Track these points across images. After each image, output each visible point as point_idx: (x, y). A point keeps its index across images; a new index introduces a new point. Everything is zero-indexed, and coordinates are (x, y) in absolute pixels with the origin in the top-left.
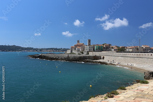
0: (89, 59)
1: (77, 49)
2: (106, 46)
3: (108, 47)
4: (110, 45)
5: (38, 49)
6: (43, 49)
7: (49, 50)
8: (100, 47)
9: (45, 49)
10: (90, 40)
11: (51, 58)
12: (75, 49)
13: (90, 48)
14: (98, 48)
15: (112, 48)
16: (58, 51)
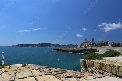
0: (87, 51)
1: (84, 45)
2: (104, 42)
3: (106, 43)
4: (108, 42)
5: (62, 45)
6: (65, 45)
7: (68, 46)
8: (100, 43)
9: (66, 45)
10: (94, 39)
11: (64, 50)
12: (83, 45)
13: (93, 44)
14: (98, 44)
15: (110, 44)
16: (74, 46)
